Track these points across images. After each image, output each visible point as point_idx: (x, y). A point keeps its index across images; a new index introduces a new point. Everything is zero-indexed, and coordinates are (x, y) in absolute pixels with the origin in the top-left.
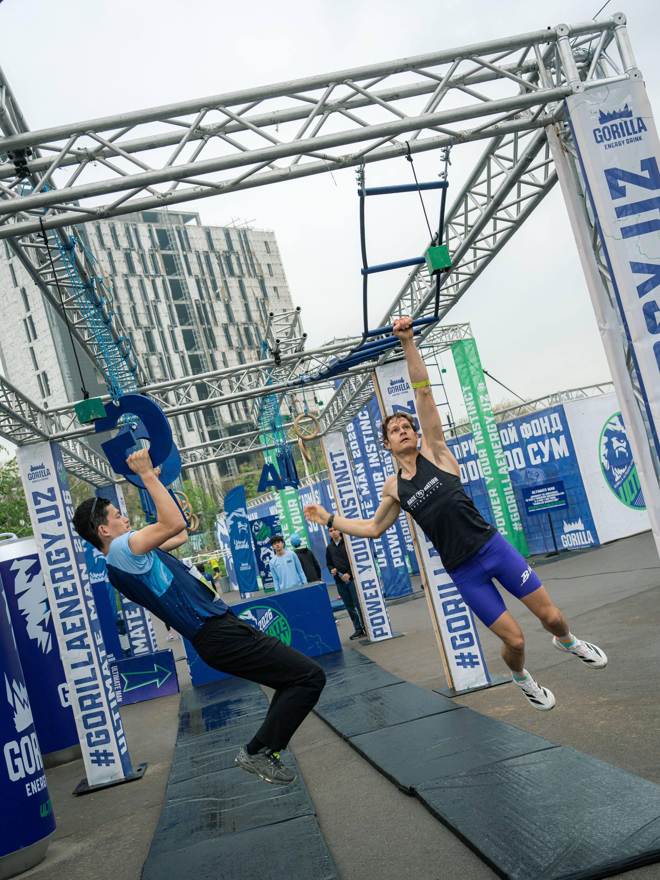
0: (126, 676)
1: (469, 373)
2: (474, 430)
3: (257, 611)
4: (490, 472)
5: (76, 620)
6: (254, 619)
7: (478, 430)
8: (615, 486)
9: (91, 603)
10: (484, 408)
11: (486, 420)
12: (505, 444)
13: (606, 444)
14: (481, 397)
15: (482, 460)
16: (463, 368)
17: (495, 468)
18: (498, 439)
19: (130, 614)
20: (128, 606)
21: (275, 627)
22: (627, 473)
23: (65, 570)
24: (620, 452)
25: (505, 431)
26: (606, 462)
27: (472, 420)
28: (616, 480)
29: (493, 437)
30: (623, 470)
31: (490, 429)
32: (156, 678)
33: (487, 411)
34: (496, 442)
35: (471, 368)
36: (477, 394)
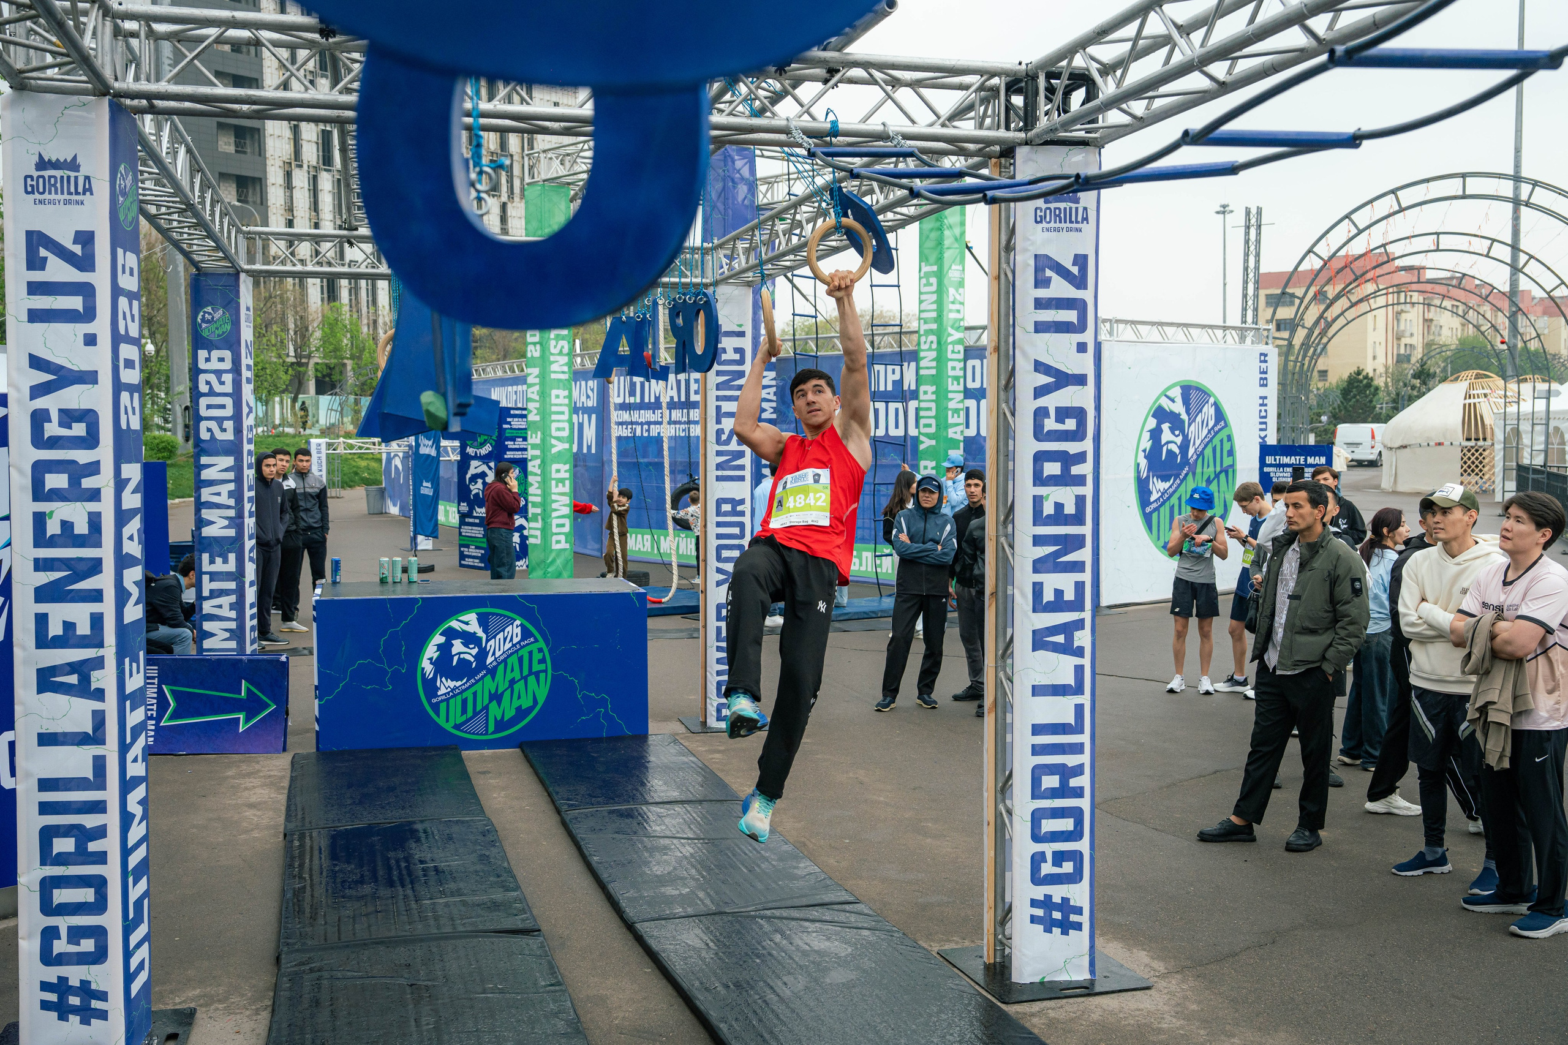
0: (173, 692)
1: (940, 243)
2: (923, 347)
3: (491, 619)
4: (932, 430)
5: (80, 614)
6: (480, 633)
7: (930, 349)
8: (1148, 510)
9: (134, 575)
10: (951, 311)
11: (950, 335)
12: (971, 385)
13: (1152, 431)
14: (952, 291)
15: (923, 405)
16: (932, 230)
17: (942, 424)
18: (961, 373)
19: (212, 562)
20: (210, 544)
21: (521, 659)
22: (1171, 490)
23: (77, 472)
24: (1169, 452)
25: (977, 363)
26: (1143, 463)
27: (924, 327)
28: (1152, 499)
29: (954, 368)
30: (1167, 485)
31: (953, 352)
32: (239, 711)
33: (956, 320)
34: (957, 378)
35: (947, 233)
36: (946, 281)
